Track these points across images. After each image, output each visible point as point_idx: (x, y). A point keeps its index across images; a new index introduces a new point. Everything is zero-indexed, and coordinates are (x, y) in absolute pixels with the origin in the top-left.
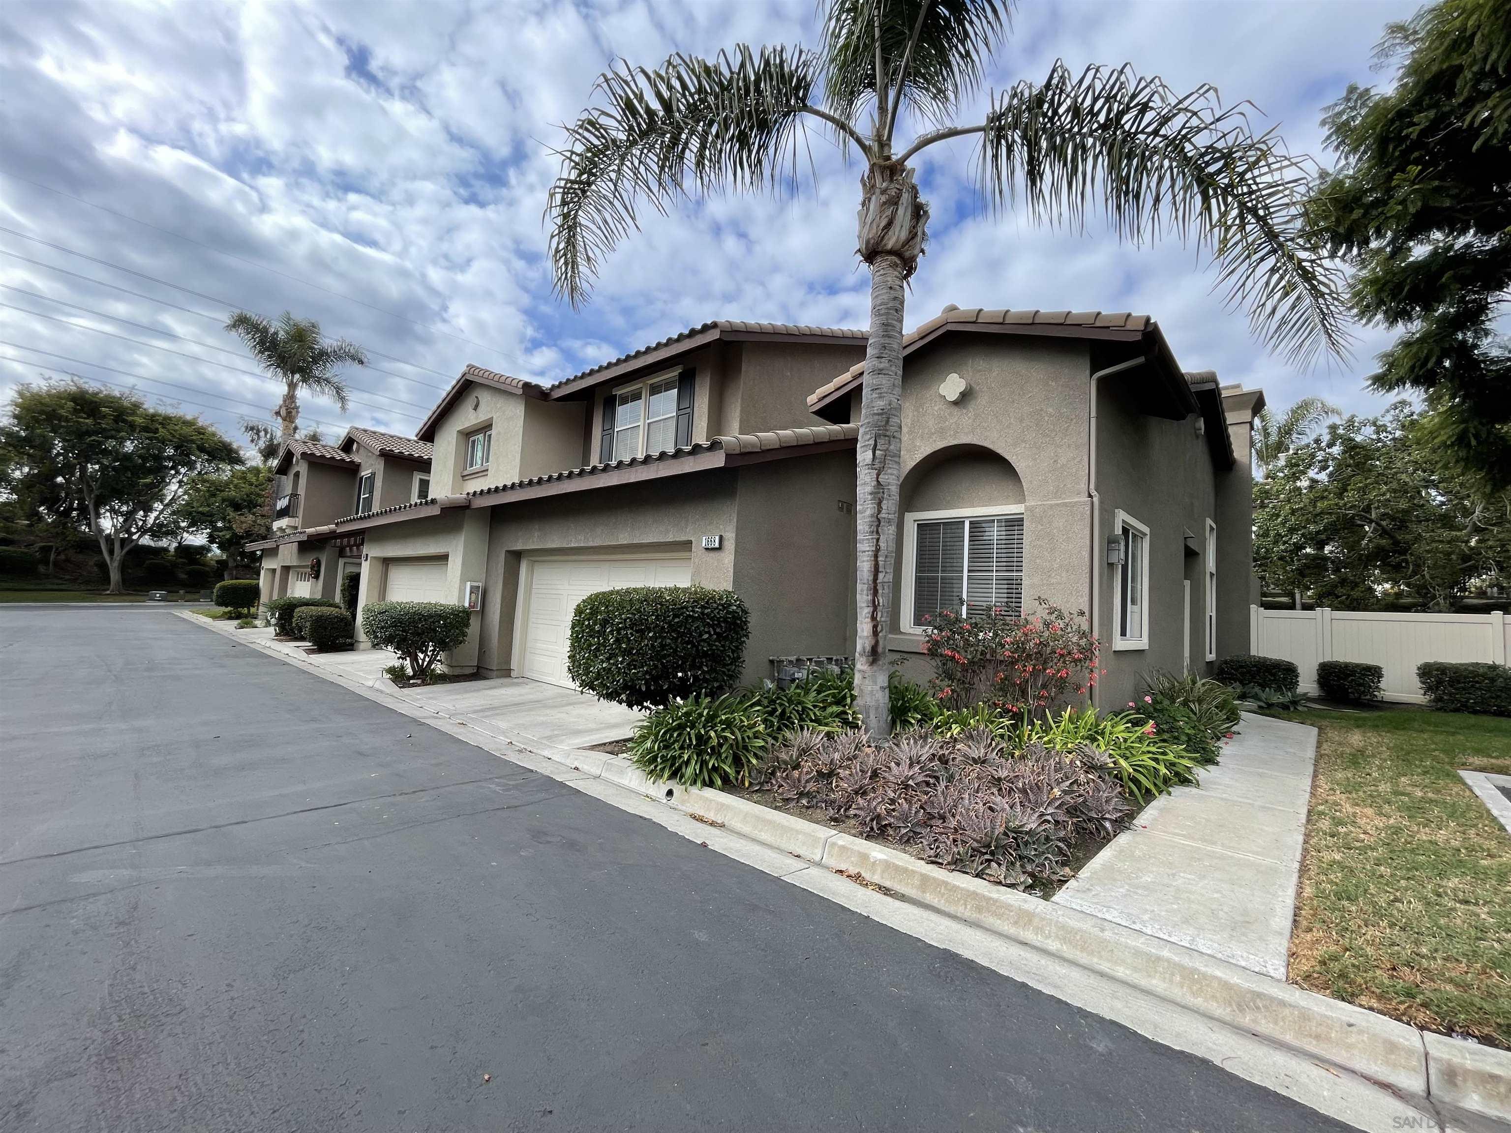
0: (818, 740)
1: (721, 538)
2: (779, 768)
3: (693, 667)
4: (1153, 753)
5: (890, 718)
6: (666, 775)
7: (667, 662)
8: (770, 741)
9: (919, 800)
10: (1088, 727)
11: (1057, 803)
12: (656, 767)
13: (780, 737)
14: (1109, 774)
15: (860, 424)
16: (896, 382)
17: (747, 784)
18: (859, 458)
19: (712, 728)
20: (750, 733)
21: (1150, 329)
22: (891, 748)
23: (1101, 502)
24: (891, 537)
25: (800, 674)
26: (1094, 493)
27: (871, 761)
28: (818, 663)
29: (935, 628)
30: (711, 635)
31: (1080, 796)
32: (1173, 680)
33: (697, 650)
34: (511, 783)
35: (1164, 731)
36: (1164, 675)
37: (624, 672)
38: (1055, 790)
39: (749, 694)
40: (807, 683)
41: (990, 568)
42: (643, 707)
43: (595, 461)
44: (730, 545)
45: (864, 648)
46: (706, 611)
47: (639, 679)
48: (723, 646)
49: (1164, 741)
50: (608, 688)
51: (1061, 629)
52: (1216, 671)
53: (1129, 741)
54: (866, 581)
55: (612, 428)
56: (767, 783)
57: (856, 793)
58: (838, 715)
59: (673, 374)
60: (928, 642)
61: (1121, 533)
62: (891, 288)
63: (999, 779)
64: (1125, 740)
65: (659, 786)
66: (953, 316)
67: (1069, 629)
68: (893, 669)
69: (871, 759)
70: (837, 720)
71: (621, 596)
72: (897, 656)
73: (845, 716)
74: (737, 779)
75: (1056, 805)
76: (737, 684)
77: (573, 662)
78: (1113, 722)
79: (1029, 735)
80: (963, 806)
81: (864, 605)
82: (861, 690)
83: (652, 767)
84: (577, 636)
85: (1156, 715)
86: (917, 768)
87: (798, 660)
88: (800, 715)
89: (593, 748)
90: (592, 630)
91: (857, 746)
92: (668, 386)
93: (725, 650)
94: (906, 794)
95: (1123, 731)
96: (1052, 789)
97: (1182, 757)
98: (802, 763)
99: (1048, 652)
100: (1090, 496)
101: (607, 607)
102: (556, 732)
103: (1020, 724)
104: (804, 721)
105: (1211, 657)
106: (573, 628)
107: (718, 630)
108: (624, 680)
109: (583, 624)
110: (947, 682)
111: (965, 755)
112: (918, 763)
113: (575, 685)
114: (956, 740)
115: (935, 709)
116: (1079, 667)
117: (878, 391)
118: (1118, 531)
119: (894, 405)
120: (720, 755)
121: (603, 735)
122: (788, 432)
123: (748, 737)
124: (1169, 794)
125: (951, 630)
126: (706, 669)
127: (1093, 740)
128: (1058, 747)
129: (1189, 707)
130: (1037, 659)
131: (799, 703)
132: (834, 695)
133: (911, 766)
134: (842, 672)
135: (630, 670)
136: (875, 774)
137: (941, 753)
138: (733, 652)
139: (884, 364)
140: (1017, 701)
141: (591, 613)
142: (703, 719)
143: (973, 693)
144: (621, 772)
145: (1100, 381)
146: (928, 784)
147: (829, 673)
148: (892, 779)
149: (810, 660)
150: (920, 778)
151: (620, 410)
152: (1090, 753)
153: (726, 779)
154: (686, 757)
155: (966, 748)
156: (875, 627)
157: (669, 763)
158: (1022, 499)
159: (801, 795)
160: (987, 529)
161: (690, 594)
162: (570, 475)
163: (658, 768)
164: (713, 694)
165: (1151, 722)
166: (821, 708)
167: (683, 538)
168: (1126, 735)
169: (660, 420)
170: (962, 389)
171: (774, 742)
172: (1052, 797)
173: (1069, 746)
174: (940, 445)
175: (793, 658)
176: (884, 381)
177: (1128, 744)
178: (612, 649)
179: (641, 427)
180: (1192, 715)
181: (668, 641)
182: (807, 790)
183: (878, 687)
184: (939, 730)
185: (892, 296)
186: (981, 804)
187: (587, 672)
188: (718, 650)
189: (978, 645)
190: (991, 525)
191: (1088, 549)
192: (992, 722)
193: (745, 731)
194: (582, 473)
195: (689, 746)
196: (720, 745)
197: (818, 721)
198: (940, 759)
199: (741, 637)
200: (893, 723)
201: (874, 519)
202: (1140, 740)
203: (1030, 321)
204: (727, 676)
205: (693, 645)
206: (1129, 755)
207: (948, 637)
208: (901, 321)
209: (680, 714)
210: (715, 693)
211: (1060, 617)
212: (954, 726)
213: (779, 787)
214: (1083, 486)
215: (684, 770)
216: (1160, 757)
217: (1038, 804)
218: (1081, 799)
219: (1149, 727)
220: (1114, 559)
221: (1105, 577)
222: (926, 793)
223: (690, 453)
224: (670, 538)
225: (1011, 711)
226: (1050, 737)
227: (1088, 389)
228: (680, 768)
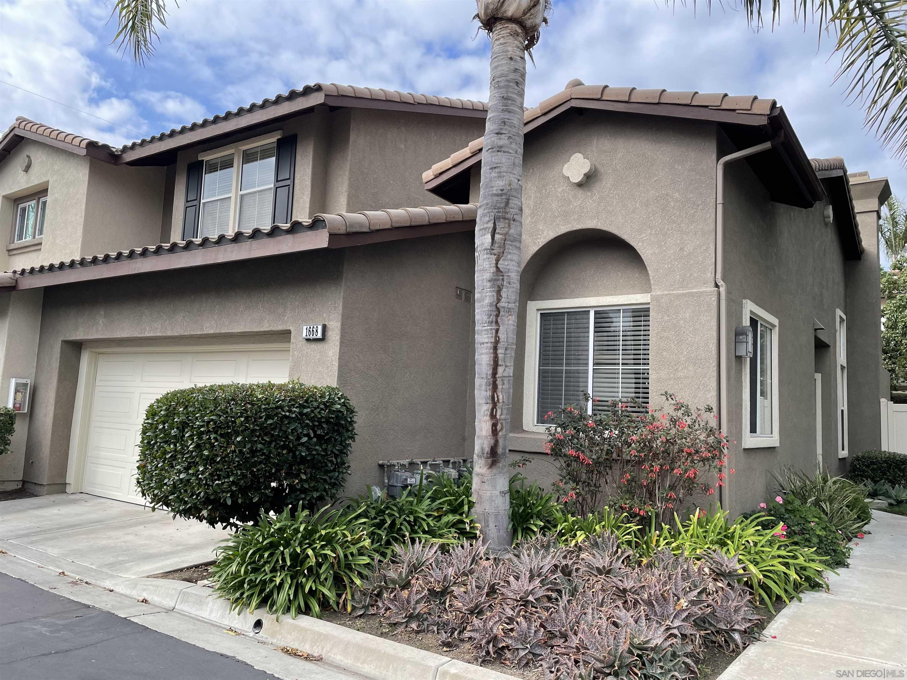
0: (430, 554)
1: (324, 328)
2: (387, 588)
3: (289, 475)
4: (783, 557)
5: (510, 526)
6: (254, 604)
7: (258, 470)
8: (377, 557)
9: (540, 618)
10: (718, 530)
11: (685, 614)
12: (242, 594)
13: (389, 552)
14: (739, 581)
15: (478, 204)
16: (517, 161)
17: (349, 609)
18: (477, 241)
19: (310, 545)
20: (354, 549)
21: (776, 113)
22: (510, 560)
23: (729, 292)
24: (512, 327)
25: (413, 480)
26: (721, 283)
27: (488, 576)
28: (434, 467)
29: (560, 426)
30: (310, 438)
31: (708, 606)
32: (805, 478)
33: (294, 456)
34: (60, 622)
35: (795, 533)
36: (796, 474)
37: (206, 484)
38: (682, 601)
39: (355, 505)
40: (420, 489)
41: (617, 361)
42: (230, 524)
43: (176, 237)
44: (334, 336)
45: (483, 449)
46: (305, 411)
47: (224, 492)
48: (325, 450)
49: (796, 543)
50: (186, 503)
51: (689, 426)
52: (848, 468)
53: (759, 545)
54: (484, 376)
55: (198, 198)
56: (372, 606)
57: (472, 612)
58: (454, 525)
59: (272, 139)
60: (551, 441)
61: (748, 324)
62: (511, 59)
63: (625, 591)
64: (756, 544)
65: (245, 618)
66: (577, 92)
67: (697, 426)
68: (515, 472)
69: (488, 574)
70: (453, 530)
71: (203, 394)
72: (518, 457)
73: (461, 526)
74: (338, 604)
75: (683, 617)
76: (340, 494)
77: (144, 473)
78: (743, 524)
79: (658, 541)
80: (586, 621)
81: (484, 401)
82: (480, 496)
83: (238, 594)
84: (149, 443)
85: (787, 516)
86: (537, 582)
87: (411, 464)
88: (412, 526)
89: (167, 575)
90: (167, 435)
91: (474, 559)
92: (264, 154)
93: (327, 455)
94: (526, 612)
95: (753, 535)
96: (679, 599)
97: (813, 561)
98: (413, 581)
99: (676, 450)
100: (717, 286)
101: (186, 407)
102: (121, 558)
103: (647, 529)
104: (416, 532)
105: (844, 453)
106: (144, 432)
107: (319, 432)
108: (206, 493)
109: (157, 428)
110: (572, 485)
111: (589, 566)
112: (539, 576)
113: (146, 501)
114: (580, 549)
115: (559, 515)
116: (708, 466)
117: (497, 170)
118: (746, 322)
119: (515, 185)
120: (318, 576)
121: (177, 560)
122: (400, 212)
123: (352, 554)
124: (800, 600)
125: (575, 428)
126: (304, 477)
127: (723, 544)
128: (686, 553)
129: (821, 507)
130: (664, 458)
131: (411, 513)
132: (450, 503)
133: (531, 578)
134: (460, 476)
135: (213, 481)
136: (492, 590)
137: (564, 563)
138: (336, 456)
139: (503, 141)
140: (645, 504)
141: (166, 416)
142: (300, 535)
143: (599, 496)
144: (200, 602)
145: (728, 166)
146: (549, 598)
147: (445, 477)
148: (511, 595)
149: (424, 463)
150: (541, 593)
151: (208, 179)
152: (717, 559)
153: (324, 604)
154: (278, 580)
155: (590, 557)
156: (494, 425)
157: (258, 589)
158: (647, 289)
159: (411, 617)
160: (614, 320)
161: (287, 391)
162: (145, 253)
163: (245, 596)
164: (312, 507)
165: (782, 523)
166: (436, 517)
167: (280, 327)
168: (756, 538)
169: (255, 193)
170: (586, 170)
171: (382, 559)
172: (678, 608)
173: (698, 551)
174: (563, 229)
175: (406, 462)
176: (502, 159)
177: (759, 548)
178: (192, 457)
179: (233, 200)
180: (823, 516)
181: (260, 446)
182: (417, 612)
183: (498, 493)
184: (564, 538)
185: (512, 68)
186: (605, 618)
187: (160, 485)
188: (318, 454)
189: (603, 444)
190: (617, 315)
191: (715, 341)
192: (618, 528)
193: (349, 547)
194: (158, 251)
195: (283, 568)
196: (319, 565)
197: (431, 533)
198: (563, 571)
199: (345, 440)
200: (515, 531)
201: (494, 308)
202: (771, 543)
203: (657, 101)
204: (329, 484)
205: (290, 450)
206: (759, 560)
207: (572, 436)
208: (521, 95)
209: (272, 530)
210: (316, 504)
211: (687, 413)
212: (578, 533)
213: (386, 610)
214: (709, 275)
215: (275, 596)
216: (791, 561)
217: (664, 617)
218: (709, 610)
219: (779, 529)
220: (742, 352)
221: (733, 372)
222: (547, 609)
223: (290, 231)
224: (265, 327)
225: (639, 514)
226: (678, 542)
227: (714, 174)
228: (271, 592)
